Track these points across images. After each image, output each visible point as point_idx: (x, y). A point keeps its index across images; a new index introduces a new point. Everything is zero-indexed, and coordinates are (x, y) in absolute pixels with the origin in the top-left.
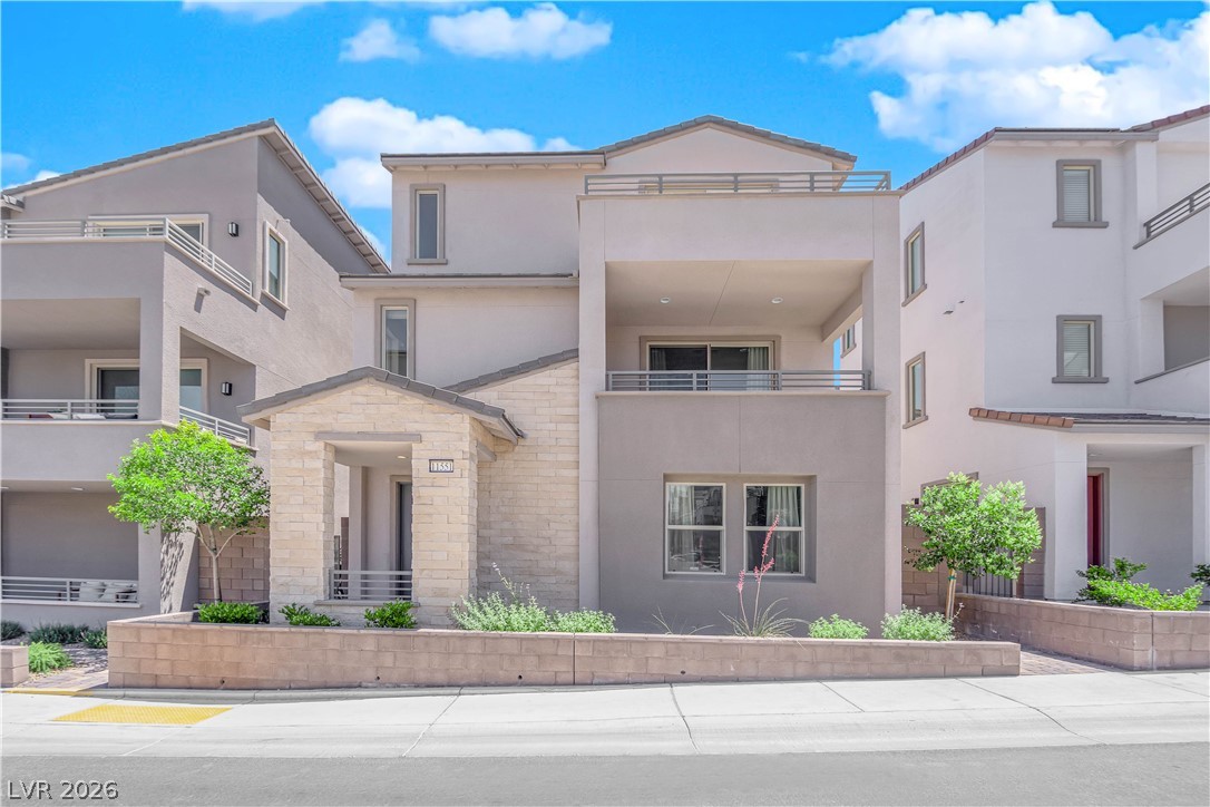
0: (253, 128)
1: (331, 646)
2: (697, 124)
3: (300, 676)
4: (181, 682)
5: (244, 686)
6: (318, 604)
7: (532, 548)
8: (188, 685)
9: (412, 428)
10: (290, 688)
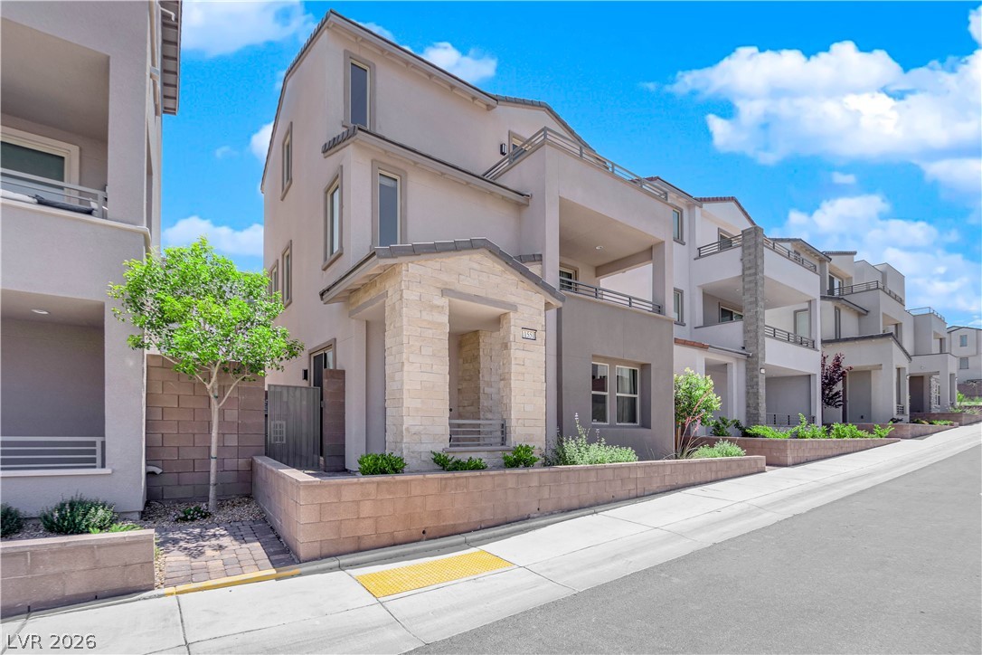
1: (510, 486)
3: (488, 516)
4: (385, 540)
5: (444, 533)
8: (392, 542)
9: (511, 299)
10: (481, 529)
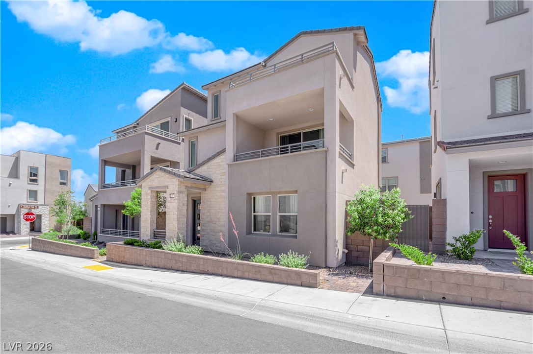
0: (179, 87)
2: (297, 37)
6: (149, 240)
7: (214, 222)
9: (167, 184)
